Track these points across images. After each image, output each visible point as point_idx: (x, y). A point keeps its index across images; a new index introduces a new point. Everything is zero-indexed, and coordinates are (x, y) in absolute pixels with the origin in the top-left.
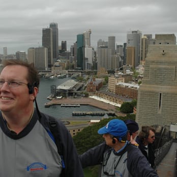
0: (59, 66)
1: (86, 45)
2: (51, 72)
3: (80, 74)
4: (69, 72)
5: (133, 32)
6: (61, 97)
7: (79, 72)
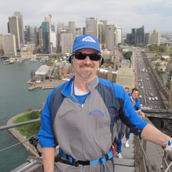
0: (27, 51)
1: (50, 31)
2: (21, 57)
3: (47, 57)
4: (37, 56)
5: (91, 18)
6: (40, 81)
7: (46, 56)
